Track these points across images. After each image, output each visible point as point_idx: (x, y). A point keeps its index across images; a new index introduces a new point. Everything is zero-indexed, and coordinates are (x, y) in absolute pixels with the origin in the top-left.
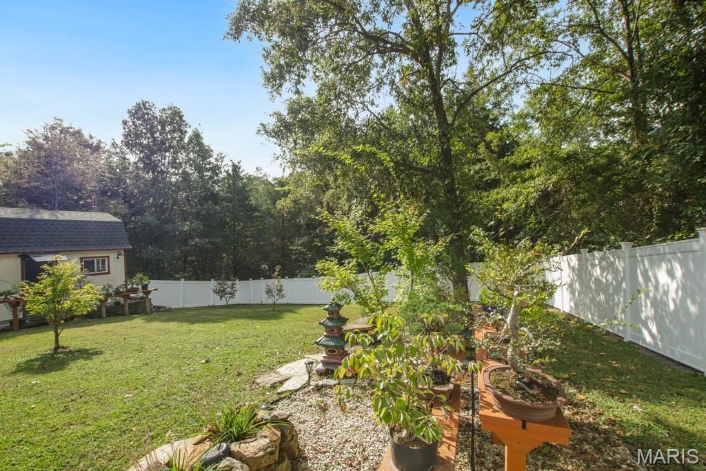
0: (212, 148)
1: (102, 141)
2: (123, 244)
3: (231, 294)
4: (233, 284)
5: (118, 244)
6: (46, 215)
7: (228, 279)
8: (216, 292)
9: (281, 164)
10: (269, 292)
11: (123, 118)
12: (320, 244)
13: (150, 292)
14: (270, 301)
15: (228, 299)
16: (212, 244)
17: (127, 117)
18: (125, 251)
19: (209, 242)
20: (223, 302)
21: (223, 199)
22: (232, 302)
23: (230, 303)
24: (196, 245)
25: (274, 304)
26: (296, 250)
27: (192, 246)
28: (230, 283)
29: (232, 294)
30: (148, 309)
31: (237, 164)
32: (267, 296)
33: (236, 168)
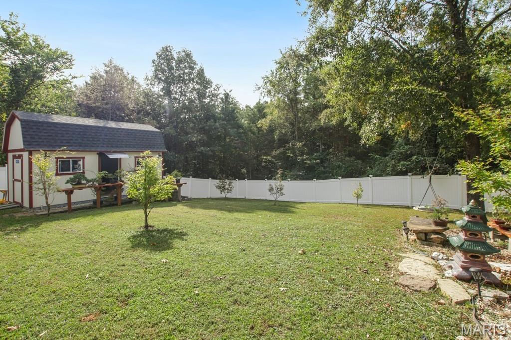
0: (212, 80)
1: (135, 76)
2: (161, 148)
3: (228, 190)
4: (230, 183)
5: (158, 148)
6: (112, 124)
7: (227, 178)
8: (219, 187)
9: (261, 93)
10: (271, 190)
11: (153, 59)
12: (292, 155)
13: (182, 185)
14: (272, 198)
15: (226, 193)
16: (212, 152)
17: (155, 58)
18: (163, 153)
19: (210, 150)
20: (223, 195)
21: (220, 119)
22: (229, 195)
23: (227, 196)
24: (201, 152)
25: (276, 201)
26: (266, 159)
27: (199, 152)
28: (228, 181)
29: (230, 190)
30: (180, 199)
31: (229, 92)
32: (269, 193)
33: (227, 96)
